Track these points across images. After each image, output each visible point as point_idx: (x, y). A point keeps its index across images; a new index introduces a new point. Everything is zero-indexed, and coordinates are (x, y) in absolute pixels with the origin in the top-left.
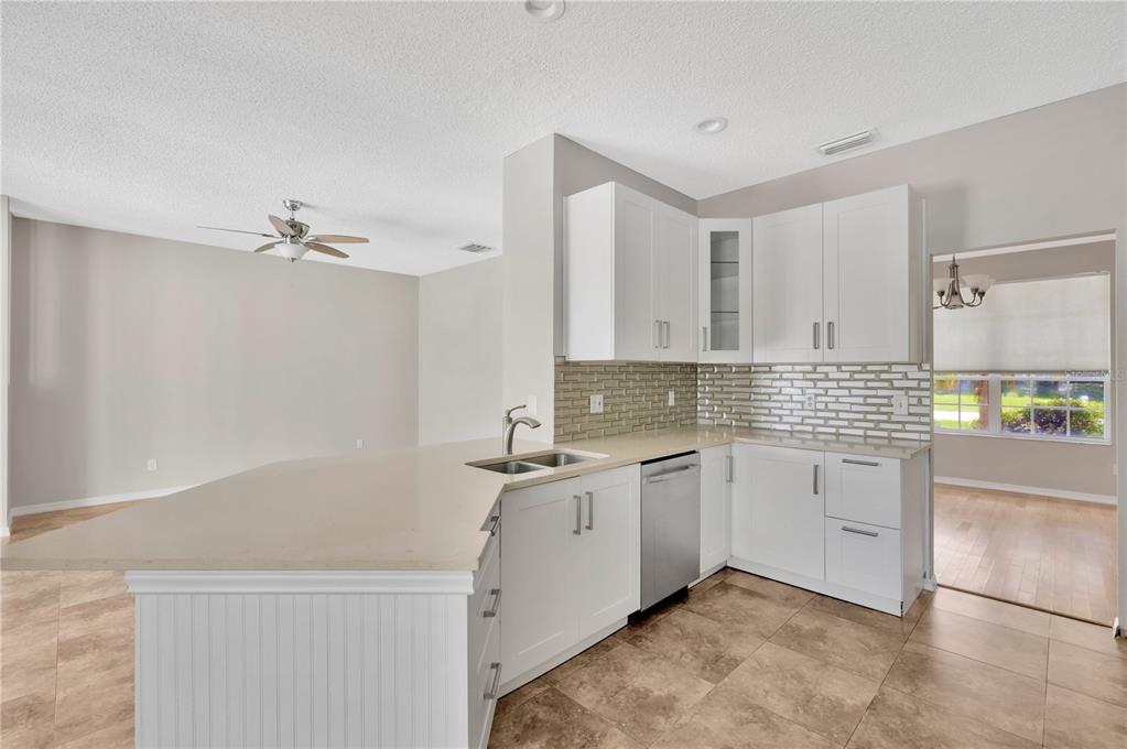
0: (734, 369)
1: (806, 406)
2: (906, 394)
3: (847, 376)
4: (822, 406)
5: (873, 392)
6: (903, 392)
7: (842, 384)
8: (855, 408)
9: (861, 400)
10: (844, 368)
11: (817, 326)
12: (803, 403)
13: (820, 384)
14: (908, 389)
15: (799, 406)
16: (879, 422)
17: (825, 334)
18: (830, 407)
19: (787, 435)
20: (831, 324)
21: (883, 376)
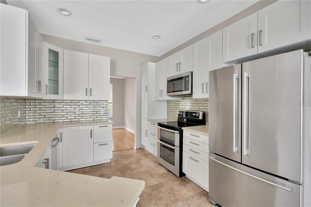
0: (46, 101)
1: (76, 113)
2: (103, 108)
3: (88, 104)
4: (81, 113)
5: (95, 108)
6: (102, 108)
7: (87, 106)
8: (91, 113)
9: (92, 110)
10: (88, 102)
11: (86, 89)
12: (75, 112)
13: (80, 106)
14: (104, 107)
15: (73, 113)
16: (97, 116)
17: (89, 92)
18: (84, 113)
19: (62, 123)
20: (91, 89)
21: (98, 104)
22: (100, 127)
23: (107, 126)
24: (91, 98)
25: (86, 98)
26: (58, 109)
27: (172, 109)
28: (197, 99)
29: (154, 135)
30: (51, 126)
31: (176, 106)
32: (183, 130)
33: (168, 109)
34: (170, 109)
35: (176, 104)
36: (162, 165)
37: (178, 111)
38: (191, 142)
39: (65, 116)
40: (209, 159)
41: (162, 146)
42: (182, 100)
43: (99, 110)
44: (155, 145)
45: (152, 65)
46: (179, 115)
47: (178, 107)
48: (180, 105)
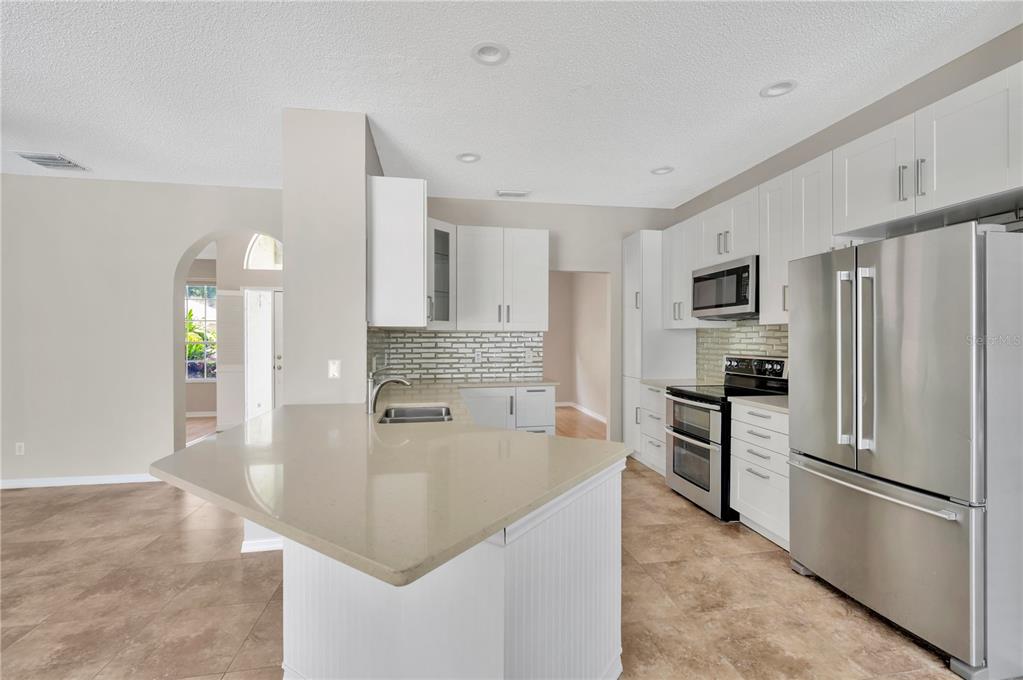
0: (423, 335)
1: (476, 361)
2: (532, 350)
3: (500, 339)
4: (486, 360)
5: (515, 350)
6: (528, 349)
7: (497, 345)
8: (505, 360)
9: (508, 355)
10: (499, 335)
11: (500, 307)
12: (473, 359)
13: (484, 345)
14: (532, 347)
15: (471, 361)
16: (518, 368)
17: (505, 313)
18: (491, 360)
19: (450, 381)
20: (508, 307)
21: (520, 340)
22: (529, 391)
23: (543, 391)
24: (508, 327)
25: (498, 327)
26: (442, 350)
27: (711, 352)
28: (780, 326)
29: (659, 419)
30: (431, 386)
31: (722, 344)
32: (730, 403)
33: (697, 353)
34: (704, 354)
35: (722, 338)
36: (679, 494)
37: (725, 357)
38: (750, 432)
39: (454, 366)
40: (790, 470)
41: (678, 443)
42: (738, 329)
43: (522, 355)
44: (661, 444)
45: (651, 239)
46: (727, 368)
47: (727, 347)
48: (734, 340)
